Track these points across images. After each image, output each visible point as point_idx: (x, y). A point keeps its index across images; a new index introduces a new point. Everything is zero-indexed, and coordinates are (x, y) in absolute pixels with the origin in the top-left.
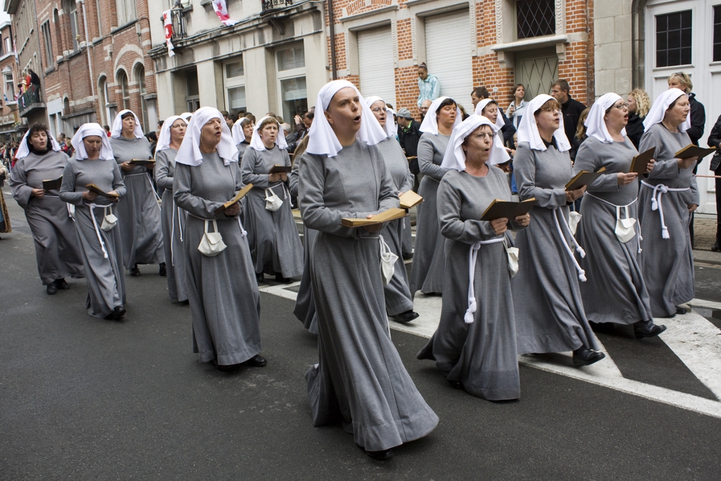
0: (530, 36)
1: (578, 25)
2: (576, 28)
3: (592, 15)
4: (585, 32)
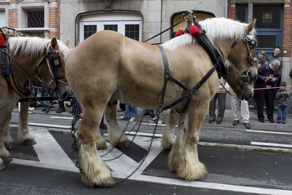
0: (33, 27)
1: (54, 25)
2: (53, 26)
3: (60, 22)
4: (56, 28)
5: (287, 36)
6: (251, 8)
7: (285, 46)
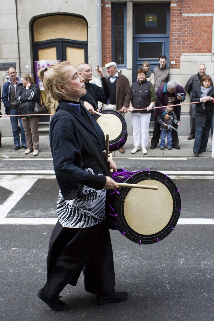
5: (174, 43)
6: (130, 8)
7: (172, 55)
